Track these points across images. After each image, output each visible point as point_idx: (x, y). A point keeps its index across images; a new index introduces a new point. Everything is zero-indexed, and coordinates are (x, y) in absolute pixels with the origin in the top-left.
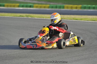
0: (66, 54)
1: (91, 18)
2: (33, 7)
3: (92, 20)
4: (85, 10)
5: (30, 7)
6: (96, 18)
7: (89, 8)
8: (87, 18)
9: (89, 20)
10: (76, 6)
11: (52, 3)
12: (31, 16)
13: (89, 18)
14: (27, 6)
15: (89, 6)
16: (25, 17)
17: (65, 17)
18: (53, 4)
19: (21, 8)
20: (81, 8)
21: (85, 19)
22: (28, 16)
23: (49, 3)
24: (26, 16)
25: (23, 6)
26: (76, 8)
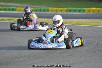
0: (50, 60)
1: (77, 22)
2: (16, 10)
3: (78, 24)
4: (71, 13)
5: (13, 10)
6: (81, 22)
7: (75, 11)
8: (73, 22)
9: (75, 24)
10: (61, 9)
11: (35, 6)
12: (14, 20)
13: (74, 22)
14: (9, 10)
15: (75, 8)
16: (7, 22)
17: (49, 21)
18: (37, 6)
19: (3, 12)
20: (66, 11)
21: (70, 23)
22: (11, 20)
23: (33, 6)
24: (8, 20)
25: (5, 10)
26: (61, 11)
